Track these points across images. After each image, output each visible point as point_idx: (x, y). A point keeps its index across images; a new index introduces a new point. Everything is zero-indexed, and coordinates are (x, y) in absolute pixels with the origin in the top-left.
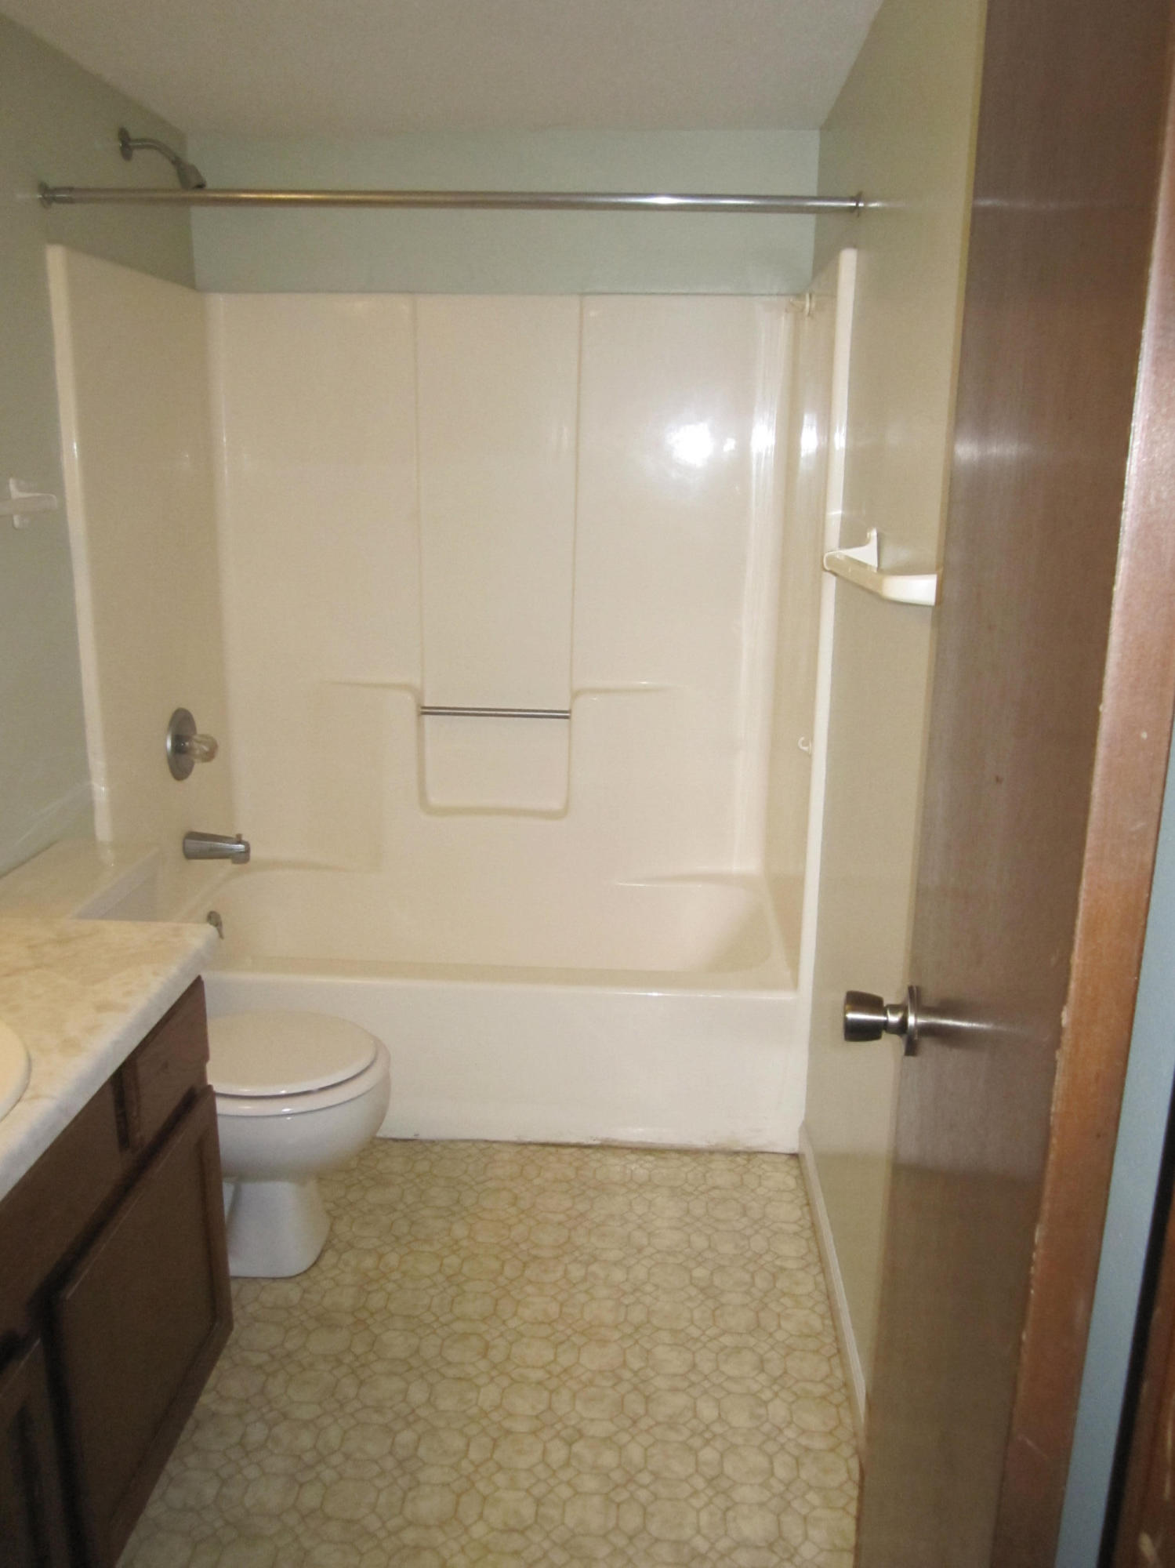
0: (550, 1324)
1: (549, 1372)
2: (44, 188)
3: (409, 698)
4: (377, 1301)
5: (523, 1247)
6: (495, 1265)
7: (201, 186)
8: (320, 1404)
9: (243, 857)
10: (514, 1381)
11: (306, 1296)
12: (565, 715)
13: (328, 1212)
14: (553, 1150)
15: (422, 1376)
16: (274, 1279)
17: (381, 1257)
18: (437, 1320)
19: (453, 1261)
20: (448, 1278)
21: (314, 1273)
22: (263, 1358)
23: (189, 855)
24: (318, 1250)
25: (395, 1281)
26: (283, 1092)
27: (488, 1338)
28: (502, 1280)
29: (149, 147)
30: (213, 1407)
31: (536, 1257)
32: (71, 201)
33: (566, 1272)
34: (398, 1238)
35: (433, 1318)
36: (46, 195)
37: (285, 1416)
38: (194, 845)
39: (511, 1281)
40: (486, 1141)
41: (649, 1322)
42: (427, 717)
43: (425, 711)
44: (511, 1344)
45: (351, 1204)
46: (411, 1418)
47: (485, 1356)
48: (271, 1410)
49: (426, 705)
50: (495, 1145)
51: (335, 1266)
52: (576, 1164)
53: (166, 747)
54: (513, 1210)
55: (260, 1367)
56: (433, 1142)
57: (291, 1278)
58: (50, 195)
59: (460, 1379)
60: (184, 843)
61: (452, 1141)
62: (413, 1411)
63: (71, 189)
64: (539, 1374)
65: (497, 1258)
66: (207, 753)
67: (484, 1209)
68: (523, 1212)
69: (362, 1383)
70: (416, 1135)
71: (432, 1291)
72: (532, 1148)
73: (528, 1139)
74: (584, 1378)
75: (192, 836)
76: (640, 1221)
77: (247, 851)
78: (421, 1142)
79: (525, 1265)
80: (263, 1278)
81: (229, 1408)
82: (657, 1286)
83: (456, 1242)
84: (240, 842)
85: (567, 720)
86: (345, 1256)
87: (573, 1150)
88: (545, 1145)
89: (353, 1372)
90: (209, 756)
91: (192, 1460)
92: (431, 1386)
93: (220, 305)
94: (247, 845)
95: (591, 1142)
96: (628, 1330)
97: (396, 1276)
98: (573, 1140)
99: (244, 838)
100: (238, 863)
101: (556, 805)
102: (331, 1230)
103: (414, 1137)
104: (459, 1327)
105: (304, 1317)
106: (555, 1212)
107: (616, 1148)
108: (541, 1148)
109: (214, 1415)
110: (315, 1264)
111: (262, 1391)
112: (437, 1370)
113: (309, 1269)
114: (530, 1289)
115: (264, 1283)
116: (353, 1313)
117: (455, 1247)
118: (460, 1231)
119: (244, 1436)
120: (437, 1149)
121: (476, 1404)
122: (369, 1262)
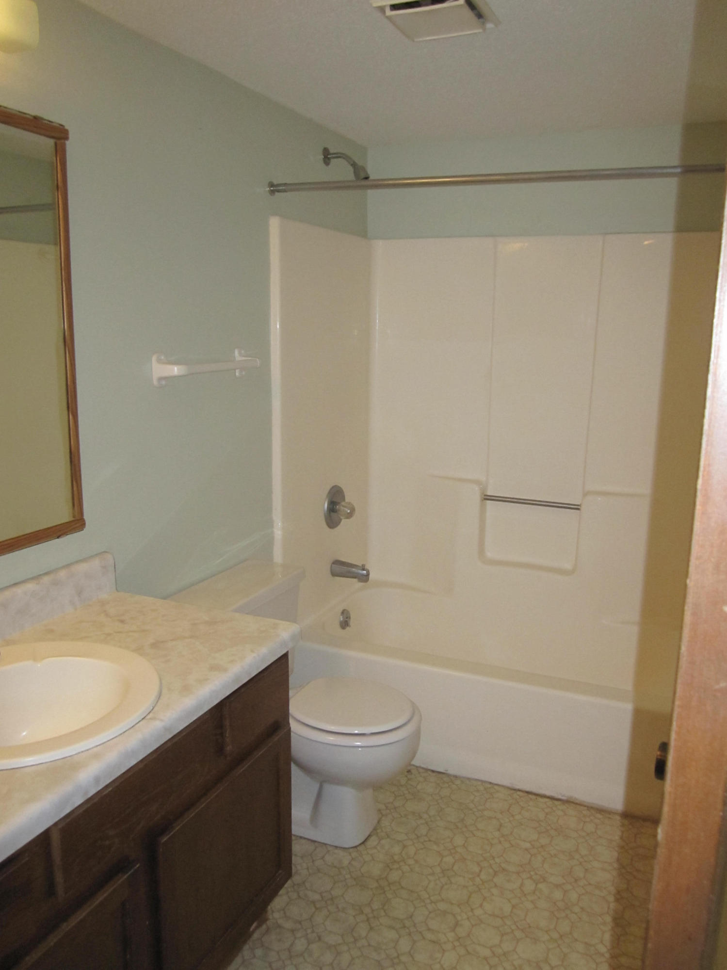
0: (502, 918)
1: (493, 952)
2: (271, 185)
3: (477, 488)
4: (394, 876)
5: (497, 860)
6: (476, 869)
7: (367, 178)
8: (342, 936)
9: (365, 578)
10: (468, 953)
11: (353, 863)
12: (577, 508)
13: (379, 810)
14: (533, 797)
15: (410, 934)
16: (336, 847)
17: (405, 847)
18: (429, 898)
19: (449, 860)
20: (443, 871)
21: (361, 848)
22: (317, 897)
23: (334, 574)
24: (367, 834)
25: (409, 865)
26: (356, 732)
27: (459, 918)
28: (478, 880)
29: (339, 157)
30: (280, 921)
31: (504, 870)
32: (285, 191)
33: (522, 885)
34: (418, 837)
35: (427, 896)
36: (272, 189)
37: (320, 938)
38: (338, 568)
39: (483, 882)
40: (490, 783)
41: (571, 933)
42: (488, 502)
43: (487, 498)
44: (473, 926)
45: (395, 808)
46: (396, 961)
47: (453, 930)
48: (313, 932)
49: (489, 494)
50: (496, 787)
51: (375, 848)
52: (547, 810)
53: (324, 508)
54: (497, 834)
55: (313, 902)
56: (456, 777)
57: (346, 848)
58: (275, 188)
59: (434, 942)
60: (331, 566)
61: (469, 779)
62: (398, 957)
63: (285, 184)
64: (487, 952)
65: (478, 864)
66: (348, 513)
67: (478, 829)
68: (503, 836)
69: (371, 929)
70: (446, 771)
71: (431, 878)
72: (519, 793)
73: (517, 787)
74: (516, 963)
75: (337, 562)
76: (581, 860)
77: (368, 575)
78: (448, 775)
79: (496, 873)
80: (330, 845)
81: (288, 925)
82: (582, 909)
83: (455, 848)
84: (364, 570)
85: (578, 511)
86: (383, 842)
87: (547, 800)
88: (528, 793)
89: (368, 920)
90: (350, 516)
91: (259, 952)
92: (414, 942)
93: (380, 247)
94: (368, 572)
95: (560, 797)
96: (555, 935)
97: (411, 862)
98: (548, 793)
99: (367, 567)
100: (361, 582)
101: (568, 566)
102: (379, 822)
103: (444, 772)
104: (442, 906)
105: (348, 876)
106: (524, 841)
107: (577, 804)
108: (526, 794)
109: (279, 926)
110: (363, 843)
111: (310, 919)
112: (420, 933)
113: (358, 846)
114: (495, 891)
115: (330, 848)
116: (377, 881)
117: (453, 851)
118: (459, 840)
119: (292, 945)
120: (458, 782)
121: (439, 962)
122: (397, 849)
